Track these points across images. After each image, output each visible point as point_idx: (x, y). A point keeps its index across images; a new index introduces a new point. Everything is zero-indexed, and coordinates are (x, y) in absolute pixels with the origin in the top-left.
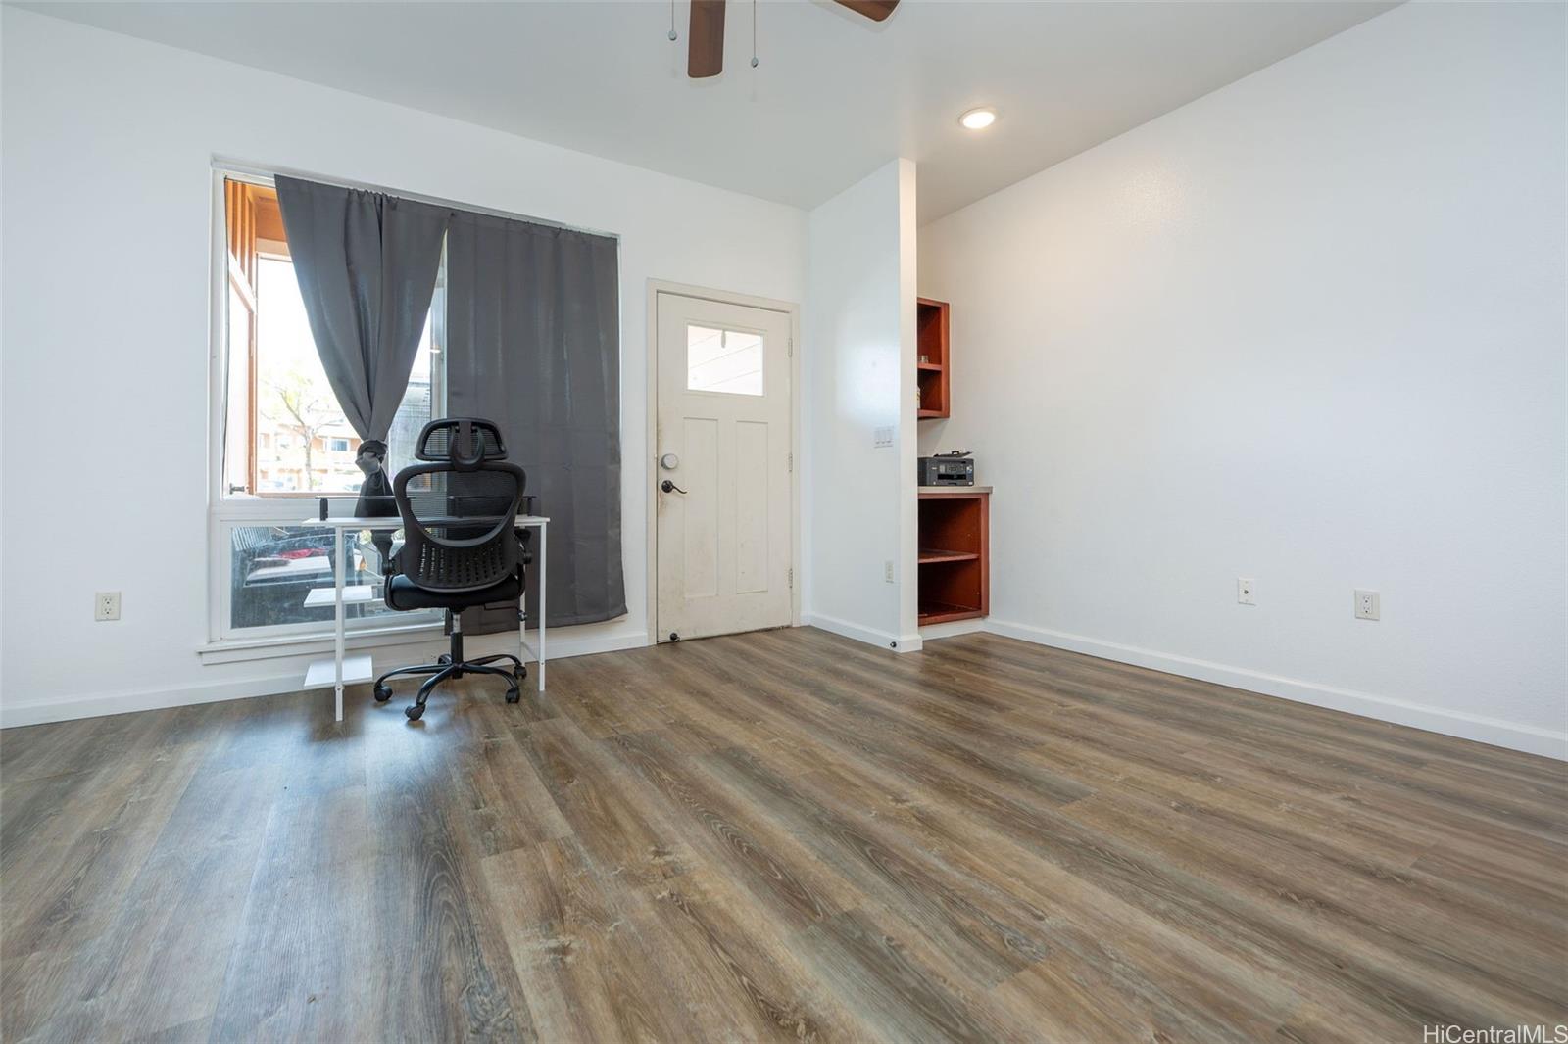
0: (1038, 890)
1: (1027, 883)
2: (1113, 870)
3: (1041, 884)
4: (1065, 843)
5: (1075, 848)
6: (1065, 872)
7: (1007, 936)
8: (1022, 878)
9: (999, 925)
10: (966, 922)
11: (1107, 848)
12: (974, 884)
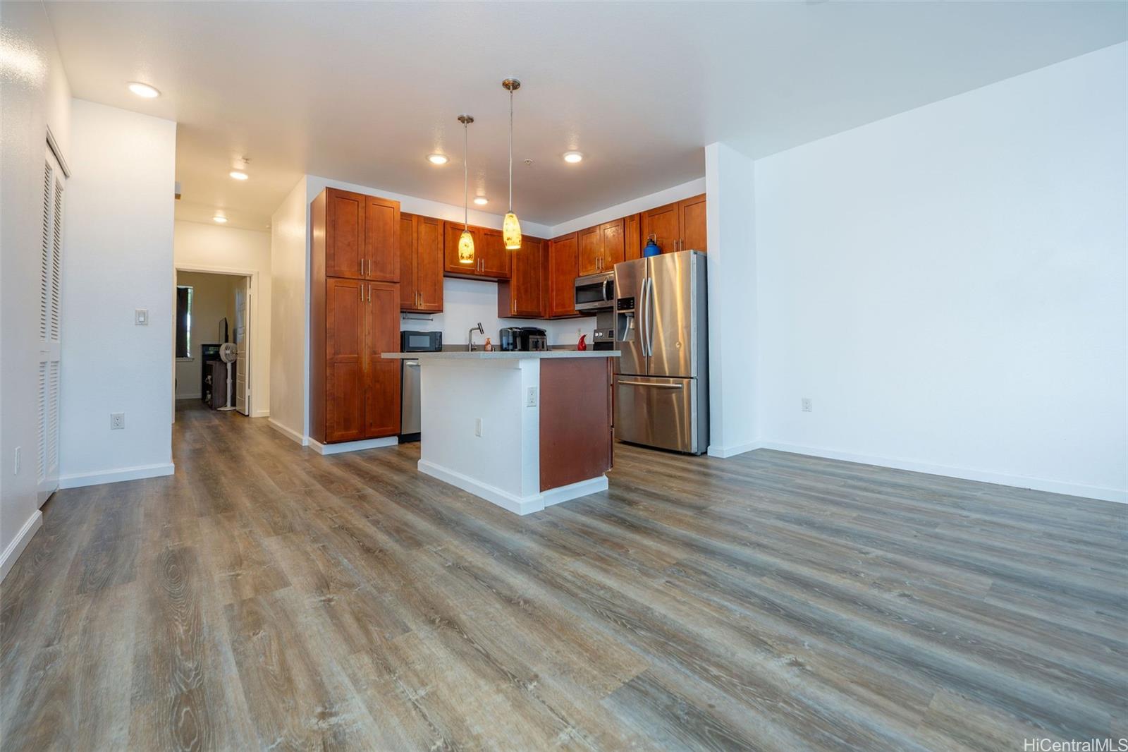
0: (667, 595)
1: (675, 598)
2: (621, 611)
3: (667, 599)
4: (649, 629)
5: (642, 626)
6: (651, 607)
7: (683, 574)
8: (678, 601)
9: (687, 577)
10: (703, 577)
11: (618, 627)
12: (705, 595)
